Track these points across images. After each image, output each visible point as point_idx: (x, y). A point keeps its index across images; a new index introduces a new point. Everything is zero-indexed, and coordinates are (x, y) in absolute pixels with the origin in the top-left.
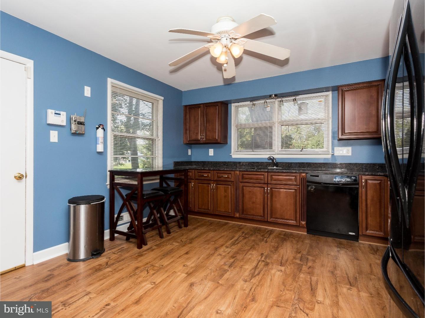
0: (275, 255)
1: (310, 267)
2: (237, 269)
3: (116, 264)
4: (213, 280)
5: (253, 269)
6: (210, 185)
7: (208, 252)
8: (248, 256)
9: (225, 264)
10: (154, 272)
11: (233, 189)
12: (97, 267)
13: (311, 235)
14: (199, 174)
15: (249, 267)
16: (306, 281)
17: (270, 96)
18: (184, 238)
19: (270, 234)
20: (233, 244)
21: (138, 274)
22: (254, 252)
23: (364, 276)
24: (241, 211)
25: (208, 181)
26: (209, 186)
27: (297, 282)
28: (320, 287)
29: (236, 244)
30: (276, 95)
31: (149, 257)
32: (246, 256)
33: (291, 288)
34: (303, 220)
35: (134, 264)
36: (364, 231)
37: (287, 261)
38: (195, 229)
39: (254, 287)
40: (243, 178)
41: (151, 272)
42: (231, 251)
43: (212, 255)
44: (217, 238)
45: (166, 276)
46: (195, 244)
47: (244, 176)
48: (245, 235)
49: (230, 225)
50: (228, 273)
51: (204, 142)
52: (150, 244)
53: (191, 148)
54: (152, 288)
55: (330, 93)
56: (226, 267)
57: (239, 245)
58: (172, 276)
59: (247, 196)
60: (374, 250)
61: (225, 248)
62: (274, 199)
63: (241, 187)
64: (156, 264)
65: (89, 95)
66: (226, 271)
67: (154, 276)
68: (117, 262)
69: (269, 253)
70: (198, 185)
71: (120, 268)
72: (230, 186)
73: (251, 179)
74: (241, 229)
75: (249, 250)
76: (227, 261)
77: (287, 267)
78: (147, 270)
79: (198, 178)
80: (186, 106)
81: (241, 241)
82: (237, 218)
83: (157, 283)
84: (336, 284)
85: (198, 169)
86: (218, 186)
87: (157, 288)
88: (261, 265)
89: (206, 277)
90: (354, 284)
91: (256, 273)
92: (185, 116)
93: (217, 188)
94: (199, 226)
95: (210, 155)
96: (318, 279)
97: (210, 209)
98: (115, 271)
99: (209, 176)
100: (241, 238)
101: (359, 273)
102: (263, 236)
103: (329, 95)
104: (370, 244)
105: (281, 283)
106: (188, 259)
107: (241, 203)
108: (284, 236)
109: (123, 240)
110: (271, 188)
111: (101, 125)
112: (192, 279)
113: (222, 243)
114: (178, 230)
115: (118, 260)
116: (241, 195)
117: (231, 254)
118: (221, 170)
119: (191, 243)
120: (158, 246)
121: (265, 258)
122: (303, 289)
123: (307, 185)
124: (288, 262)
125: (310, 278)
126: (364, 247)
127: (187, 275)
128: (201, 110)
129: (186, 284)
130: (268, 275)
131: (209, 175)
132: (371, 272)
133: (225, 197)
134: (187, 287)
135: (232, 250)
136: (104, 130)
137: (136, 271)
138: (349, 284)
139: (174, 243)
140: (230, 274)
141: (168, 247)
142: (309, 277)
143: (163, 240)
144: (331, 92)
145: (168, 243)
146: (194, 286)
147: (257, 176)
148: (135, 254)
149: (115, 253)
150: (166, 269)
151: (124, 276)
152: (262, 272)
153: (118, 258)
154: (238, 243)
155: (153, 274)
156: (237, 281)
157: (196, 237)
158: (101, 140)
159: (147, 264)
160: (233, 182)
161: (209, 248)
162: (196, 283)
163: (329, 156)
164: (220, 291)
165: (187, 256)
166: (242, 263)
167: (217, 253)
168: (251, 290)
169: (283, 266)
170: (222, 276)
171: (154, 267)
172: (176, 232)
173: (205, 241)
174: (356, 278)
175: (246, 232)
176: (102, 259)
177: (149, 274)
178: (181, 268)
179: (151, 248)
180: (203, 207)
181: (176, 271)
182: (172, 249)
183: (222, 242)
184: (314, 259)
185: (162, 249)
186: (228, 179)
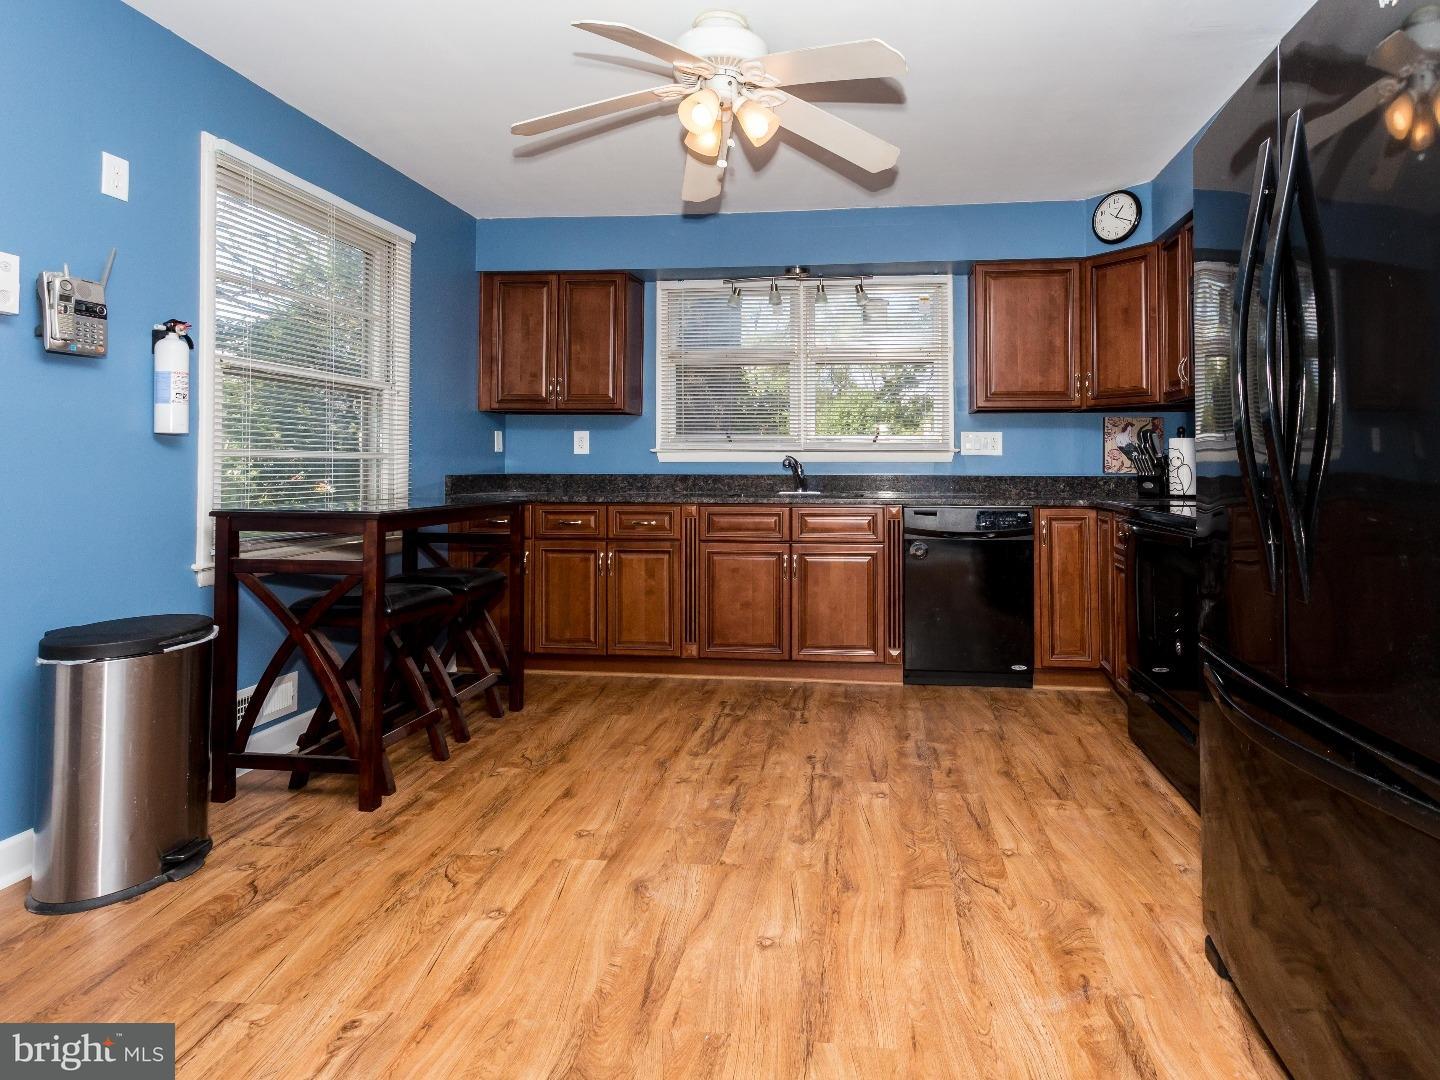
0: (847, 754)
1: (949, 772)
2: (760, 812)
3: (299, 882)
4: (702, 859)
5: (804, 803)
6: (592, 556)
7: (639, 778)
8: (773, 770)
9: (714, 806)
10: (476, 877)
11: (676, 566)
12: (211, 907)
13: (916, 687)
14: (551, 517)
15: (791, 800)
16: (958, 809)
17: (789, 270)
18: (530, 747)
19: (805, 699)
20: (710, 742)
21: (417, 898)
22: (785, 757)
23: (1077, 770)
24: (705, 637)
25: (587, 542)
26: (588, 560)
27: (936, 815)
28: (993, 815)
29: (719, 741)
30: (804, 269)
31: (429, 831)
32: (766, 771)
33: (928, 833)
34: (895, 646)
35: (377, 869)
36: (1047, 657)
37: (886, 766)
38: (554, 711)
39: (833, 850)
40: (711, 526)
41: (468, 880)
42: (712, 765)
43: (660, 784)
44: (648, 731)
45: (533, 881)
46: (579, 760)
47: (716, 519)
48: (733, 709)
49: (670, 685)
50: (738, 831)
51: (563, 406)
52: (405, 789)
53: (502, 427)
54: (502, 928)
55: (948, 279)
56: (724, 814)
57: (728, 741)
58: (555, 875)
59: (725, 585)
60: (1073, 704)
61: (689, 758)
62: (811, 588)
63: (704, 557)
64: (468, 849)
65: (123, 194)
66: (727, 826)
67: (485, 888)
68: (297, 874)
69: (828, 750)
70: (547, 558)
71: (327, 890)
72: (666, 557)
73: (738, 528)
74: (712, 692)
75: (766, 754)
76: (717, 795)
77: (895, 782)
78: (446, 876)
79: (549, 533)
80: (489, 276)
81: (728, 731)
82: (691, 660)
83: (509, 910)
84: (1025, 800)
85: (546, 503)
86: (623, 556)
87: (517, 924)
88: (823, 788)
89: (673, 855)
90: (1065, 793)
91: (819, 814)
92: (489, 309)
93: (619, 565)
94: (563, 701)
95: (577, 451)
96: (981, 797)
97: (592, 639)
98: (307, 905)
99: (589, 526)
100: (725, 722)
101: (1065, 766)
102: (786, 706)
103: (946, 284)
104: (1059, 692)
105: (898, 826)
106: (582, 811)
107: (704, 610)
108: (846, 698)
109: (279, 789)
110: (802, 556)
111: (176, 322)
112: (628, 869)
113: (672, 744)
114: (490, 725)
115: (299, 864)
116: (704, 584)
117: (718, 773)
118: (634, 504)
119: (563, 760)
120: (446, 787)
121: (825, 767)
122: (957, 830)
123: (904, 541)
124: (890, 769)
125: (964, 800)
126: (1049, 699)
127: (605, 862)
128: (550, 295)
129: (618, 890)
130: (853, 811)
131: (590, 520)
132: (1088, 757)
133: (649, 592)
134: (626, 899)
135: (717, 761)
136: (191, 345)
137: (405, 887)
138: (1053, 794)
139: (500, 770)
140: (746, 832)
141: (486, 787)
142: (958, 796)
143: (451, 766)
144: (950, 276)
145: (476, 775)
146: (646, 888)
147: (757, 519)
148: (363, 831)
149: (268, 845)
150: (520, 858)
151: (361, 914)
152: (834, 806)
153: (293, 859)
154: (723, 738)
155: (479, 884)
156: (776, 848)
157: (573, 738)
158: (176, 385)
159: (434, 855)
160: (677, 540)
161: (635, 767)
162: (649, 880)
163: (948, 457)
164: (737, 885)
165: (573, 801)
166: (765, 794)
167: (671, 779)
168: (827, 860)
169: (881, 780)
170: (722, 840)
171: (467, 861)
172: (486, 733)
173: (611, 748)
174: (1063, 777)
175: (731, 700)
176: (216, 876)
177: (459, 886)
178: (571, 843)
179: (417, 800)
180: (568, 635)
181: (559, 857)
182: (506, 790)
183: (669, 740)
184: (950, 747)
185: (465, 797)
186: (660, 534)
